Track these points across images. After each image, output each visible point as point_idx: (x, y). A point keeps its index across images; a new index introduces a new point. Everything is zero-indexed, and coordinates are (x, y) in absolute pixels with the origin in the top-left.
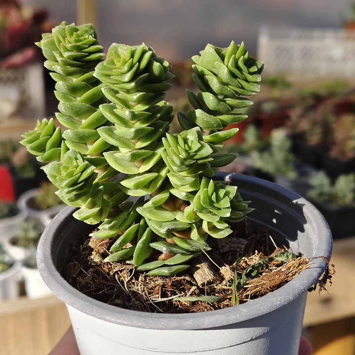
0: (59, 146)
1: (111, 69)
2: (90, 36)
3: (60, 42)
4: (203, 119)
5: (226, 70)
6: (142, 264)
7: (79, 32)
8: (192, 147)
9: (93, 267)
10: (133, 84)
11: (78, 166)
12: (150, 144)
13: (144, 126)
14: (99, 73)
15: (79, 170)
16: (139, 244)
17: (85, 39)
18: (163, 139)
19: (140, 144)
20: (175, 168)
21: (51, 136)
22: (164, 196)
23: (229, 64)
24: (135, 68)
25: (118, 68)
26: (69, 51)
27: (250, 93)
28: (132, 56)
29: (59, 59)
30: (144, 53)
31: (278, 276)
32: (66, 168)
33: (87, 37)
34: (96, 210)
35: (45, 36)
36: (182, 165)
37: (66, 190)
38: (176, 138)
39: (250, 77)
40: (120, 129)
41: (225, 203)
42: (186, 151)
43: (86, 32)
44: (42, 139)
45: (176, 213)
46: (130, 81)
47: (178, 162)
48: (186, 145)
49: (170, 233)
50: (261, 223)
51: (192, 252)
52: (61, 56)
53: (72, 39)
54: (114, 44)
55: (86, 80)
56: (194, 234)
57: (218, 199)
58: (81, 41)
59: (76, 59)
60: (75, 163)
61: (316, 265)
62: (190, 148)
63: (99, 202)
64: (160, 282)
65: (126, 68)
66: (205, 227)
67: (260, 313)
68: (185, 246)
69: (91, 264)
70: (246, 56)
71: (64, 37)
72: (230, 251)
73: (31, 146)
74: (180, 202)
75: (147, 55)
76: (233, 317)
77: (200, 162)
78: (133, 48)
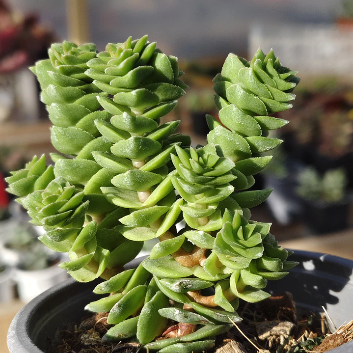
4: (225, 138)
6: (151, 342)
8: (209, 161)
9: (86, 347)
21: (40, 175)
22: (177, 240)
31: (332, 341)
42: (200, 164)
44: (29, 177)
45: (194, 269)
48: (200, 158)
62: (205, 162)
69: (84, 343)
72: (272, 335)
73: (15, 185)
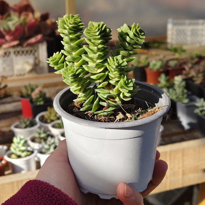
0: (63, 63)
1: (90, 31)
2: (79, 19)
3: (67, 21)
5: (132, 33)
6: (95, 112)
7: (75, 17)
8: (120, 61)
10: (99, 36)
11: (74, 69)
12: (103, 61)
13: (101, 53)
14: (85, 32)
15: (75, 70)
16: (95, 102)
17: (77, 20)
18: (108, 59)
19: (99, 61)
20: (113, 70)
21: (60, 59)
22: (106, 83)
23: (134, 31)
24: (100, 30)
25: (94, 30)
26: (71, 24)
27: (140, 43)
28: (99, 26)
29: (67, 28)
30: (103, 25)
32: (70, 70)
33: (78, 19)
34: (80, 87)
35: (59, 19)
36: (116, 68)
37: (71, 78)
38: (113, 59)
39: (141, 37)
40: (91, 55)
41: (131, 85)
42: (117, 63)
43: (78, 17)
44: (57, 60)
45: (110, 91)
46: (99, 35)
47: (114, 67)
48: (117, 61)
49: (107, 99)
50: (140, 99)
51: (116, 106)
52: (68, 26)
53: (73, 20)
54: (90, 22)
55: (76, 36)
56: (117, 99)
57: (128, 83)
58: (76, 21)
59: (74, 27)
60: (73, 68)
61: (165, 108)
62: (119, 62)
63: (80, 85)
64: (103, 118)
65: (97, 30)
66: (121, 96)
67: (146, 122)
68: (114, 103)
69: (74, 112)
70: (140, 28)
71: (69, 19)
72: (129, 109)
74: (111, 86)
75: (104, 26)
76: (136, 123)
77: (122, 68)
78: (99, 23)
